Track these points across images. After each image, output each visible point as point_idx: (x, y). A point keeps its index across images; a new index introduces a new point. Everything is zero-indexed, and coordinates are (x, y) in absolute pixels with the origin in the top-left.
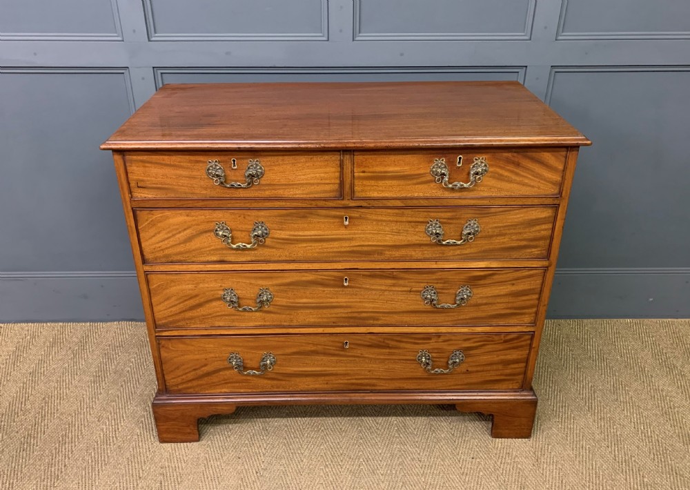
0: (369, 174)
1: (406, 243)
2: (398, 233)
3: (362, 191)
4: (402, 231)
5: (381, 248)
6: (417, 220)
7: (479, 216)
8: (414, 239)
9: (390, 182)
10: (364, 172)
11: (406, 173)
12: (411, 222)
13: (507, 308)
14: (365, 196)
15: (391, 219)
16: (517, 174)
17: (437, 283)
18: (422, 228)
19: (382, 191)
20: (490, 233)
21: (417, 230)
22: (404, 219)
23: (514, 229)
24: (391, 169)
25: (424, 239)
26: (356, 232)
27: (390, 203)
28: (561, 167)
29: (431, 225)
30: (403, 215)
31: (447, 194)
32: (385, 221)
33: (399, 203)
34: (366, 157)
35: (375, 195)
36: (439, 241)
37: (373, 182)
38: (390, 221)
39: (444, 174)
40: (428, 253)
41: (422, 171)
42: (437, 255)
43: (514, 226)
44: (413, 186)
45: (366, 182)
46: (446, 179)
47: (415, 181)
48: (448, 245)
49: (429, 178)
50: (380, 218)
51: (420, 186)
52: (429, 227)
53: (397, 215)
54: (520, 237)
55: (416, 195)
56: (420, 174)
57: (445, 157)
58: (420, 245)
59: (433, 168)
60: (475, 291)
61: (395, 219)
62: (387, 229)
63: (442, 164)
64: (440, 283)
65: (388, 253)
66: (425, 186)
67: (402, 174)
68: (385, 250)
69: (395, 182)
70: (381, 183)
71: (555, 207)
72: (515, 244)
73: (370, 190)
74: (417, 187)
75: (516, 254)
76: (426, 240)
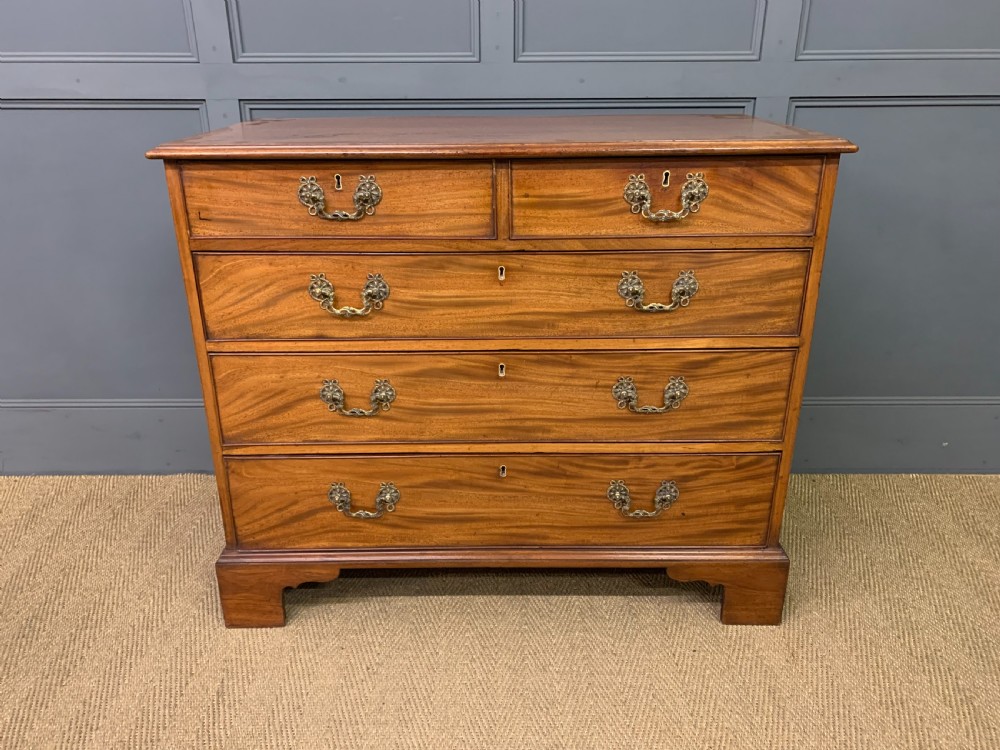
0: (535, 200)
1: (589, 309)
2: (578, 293)
3: (525, 226)
4: (583, 290)
5: (553, 317)
6: (606, 272)
7: (698, 266)
8: (601, 303)
9: (566, 211)
10: (527, 196)
11: (589, 198)
12: (596, 276)
13: (741, 414)
14: (530, 233)
15: (567, 271)
16: (748, 199)
17: (636, 373)
18: (612, 285)
19: (555, 226)
20: (714, 294)
21: (605, 288)
22: (586, 271)
23: (748, 287)
24: (567, 191)
25: (616, 303)
26: (516, 291)
27: (565, 246)
28: (813, 189)
29: (627, 280)
30: (583, 265)
31: (650, 231)
32: (558, 274)
33: (578, 246)
34: (530, 172)
35: (544, 232)
36: (638, 305)
37: (539, 213)
38: (566, 274)
39: (643, 198)
40: (622, 324)
41: (611, 195)
42: (636, 329)
43: (748, 282)
44: (600, 219)
45: (528, 212)
46: (647, 205)
47: (602, 211)
48: (651, 311)
49: (623, 205)
50: (550, 269)
51: (611, 219)
52: (622, 284)
53: (576, 265)
54: (757, 299)
55: (603, 232)
56: (611, 200)
57: (645, 172)
58: (610, 312)
59: (628, 189)
60: (692, 385)
61: (573, 271)
62: (562, 286)
63: (641, 182)
64: (641, 373)
65: (563, 325)
66: (617, 218)
67: (582, 199)
68: (559, 321)
69: (573, 212)
70: (552, 213)
71: (807, 251)
72: (749, 311)
73: (536, 225)
74: (604, 219)
75: (751, 327)
76: (619, 304)
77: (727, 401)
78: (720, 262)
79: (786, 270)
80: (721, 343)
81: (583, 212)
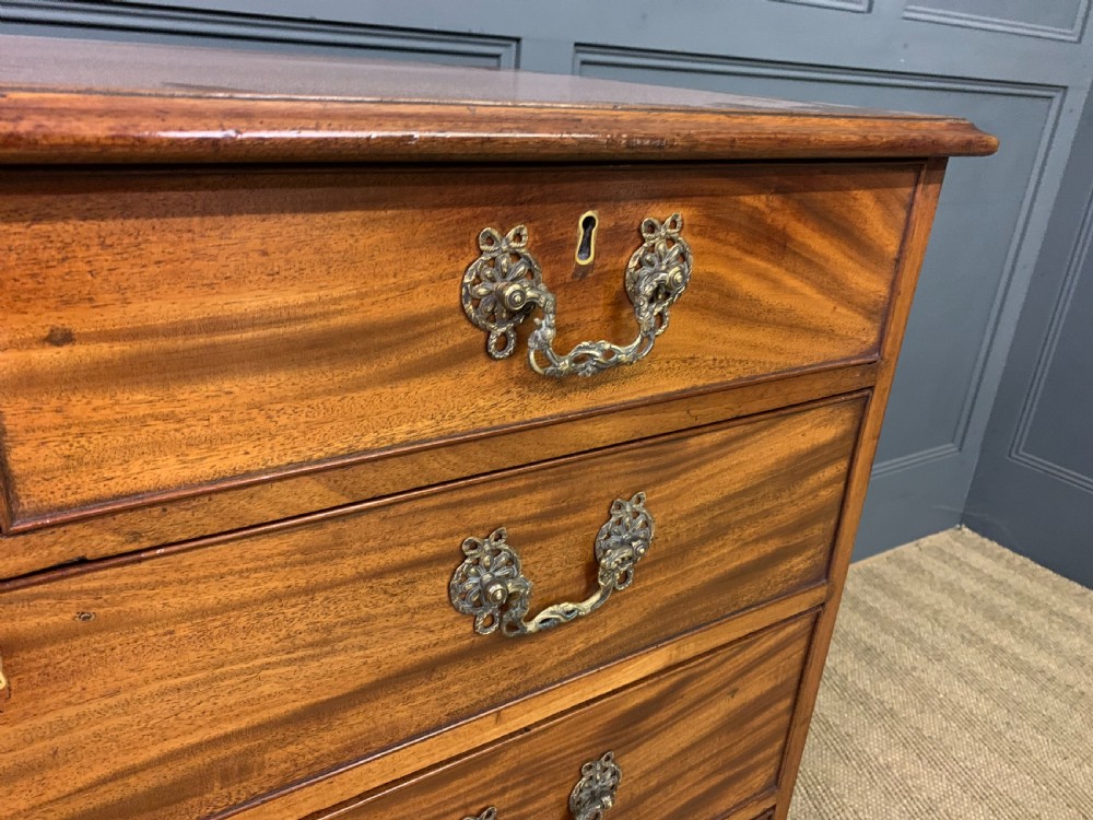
0: (104, 350)
1: (365, 678)
2: (325, 642)
3: (72, 463)
4: (339, 631)
5: (237, 748)
6: (412, 553)
7: (649, 478)
8: (399, 650)
9: (253, 381)
10: (60, 338)
11: (338, 321)
12: (380, 574)
14: (103, 490)
15: (277, 584)
16: (776, 285)
17: (504, 791)
18: (433, 587)
19: (211, 443)
20: (684, 539)
21: (412, 602)
22: (347, 568)
23: (752, 503)
24: (249, 302)
25: (446, 634)
26: (70, 712)
27: (260, 508)
28: (892, 248)
29: (477, 562)
30: (336, 549)
31: (541, 407)
32: (243, 605)
33: (312, 495)
34: (65, 229)
35: (168, 471)
36: (512, 627)
37: (137, 400)
38: (275, 597)
39: (530, 309)
40: (462, 685)
41: (422, 303)
42: (504, 684)
43: (750, 493)
44: (386, 391)
45: (80, 405)
46: (545, 330)
47: (391, 362)
48: (550, 627)
49: (463, 335)
50: (211, 595)
51: (422, 388)
52: (466, 577)
53: (307, 556)
54: (764, 526)
55: (401, 432)
56: (417, 321)
57: (528, 220)
58: (428, 669)
59: (478, 280)
60: (627, 760)
61: (299, 578)
62: (262, 641)
63: (516, 256)
64: (513, 787)
65: (278, 759)
66: (443, 383)
67: (316, 326)
68: (262, 749)
69: (281, 382)
70: (195, 396)
71: (860, 399)
72: (749, 556)
73: (128, 453)
74: (402, 389)
75: (748, 592)
76: (453, 632)
77: (692, 761)
78: (702, 457)
79: (824, 446)
80: (690, 647)
81: (321, 377)
